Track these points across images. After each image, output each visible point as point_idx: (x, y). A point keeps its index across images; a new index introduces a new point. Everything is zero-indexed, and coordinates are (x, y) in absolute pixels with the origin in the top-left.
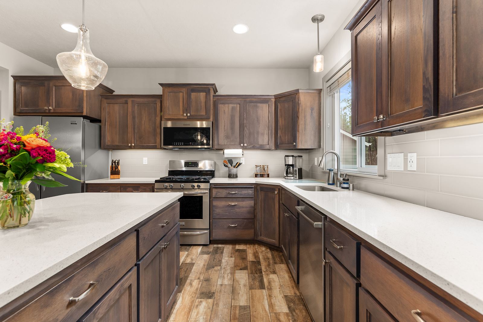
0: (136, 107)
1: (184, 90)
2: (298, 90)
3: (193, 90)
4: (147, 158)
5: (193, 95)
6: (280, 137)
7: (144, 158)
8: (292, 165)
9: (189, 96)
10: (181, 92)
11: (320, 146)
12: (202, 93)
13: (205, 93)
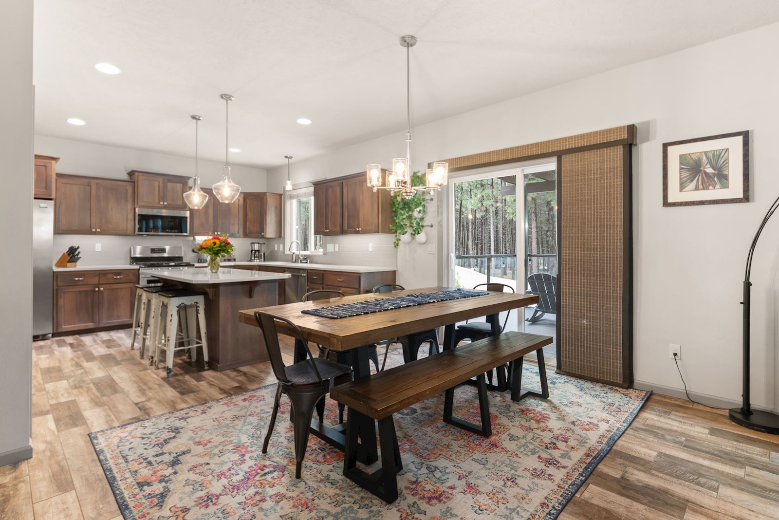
0: (102, 190)
1: (160, 179)
2: (266, 193)
3: (169, 181)
4: (100, 244)
5: (170, 185)
6: (249, 228)
7: (96, 244)
8: (258, 251)
9: (165, 186)
10: (157, 181)
11: (280, 236)
12: (178, 185)
13: (181, 185)
